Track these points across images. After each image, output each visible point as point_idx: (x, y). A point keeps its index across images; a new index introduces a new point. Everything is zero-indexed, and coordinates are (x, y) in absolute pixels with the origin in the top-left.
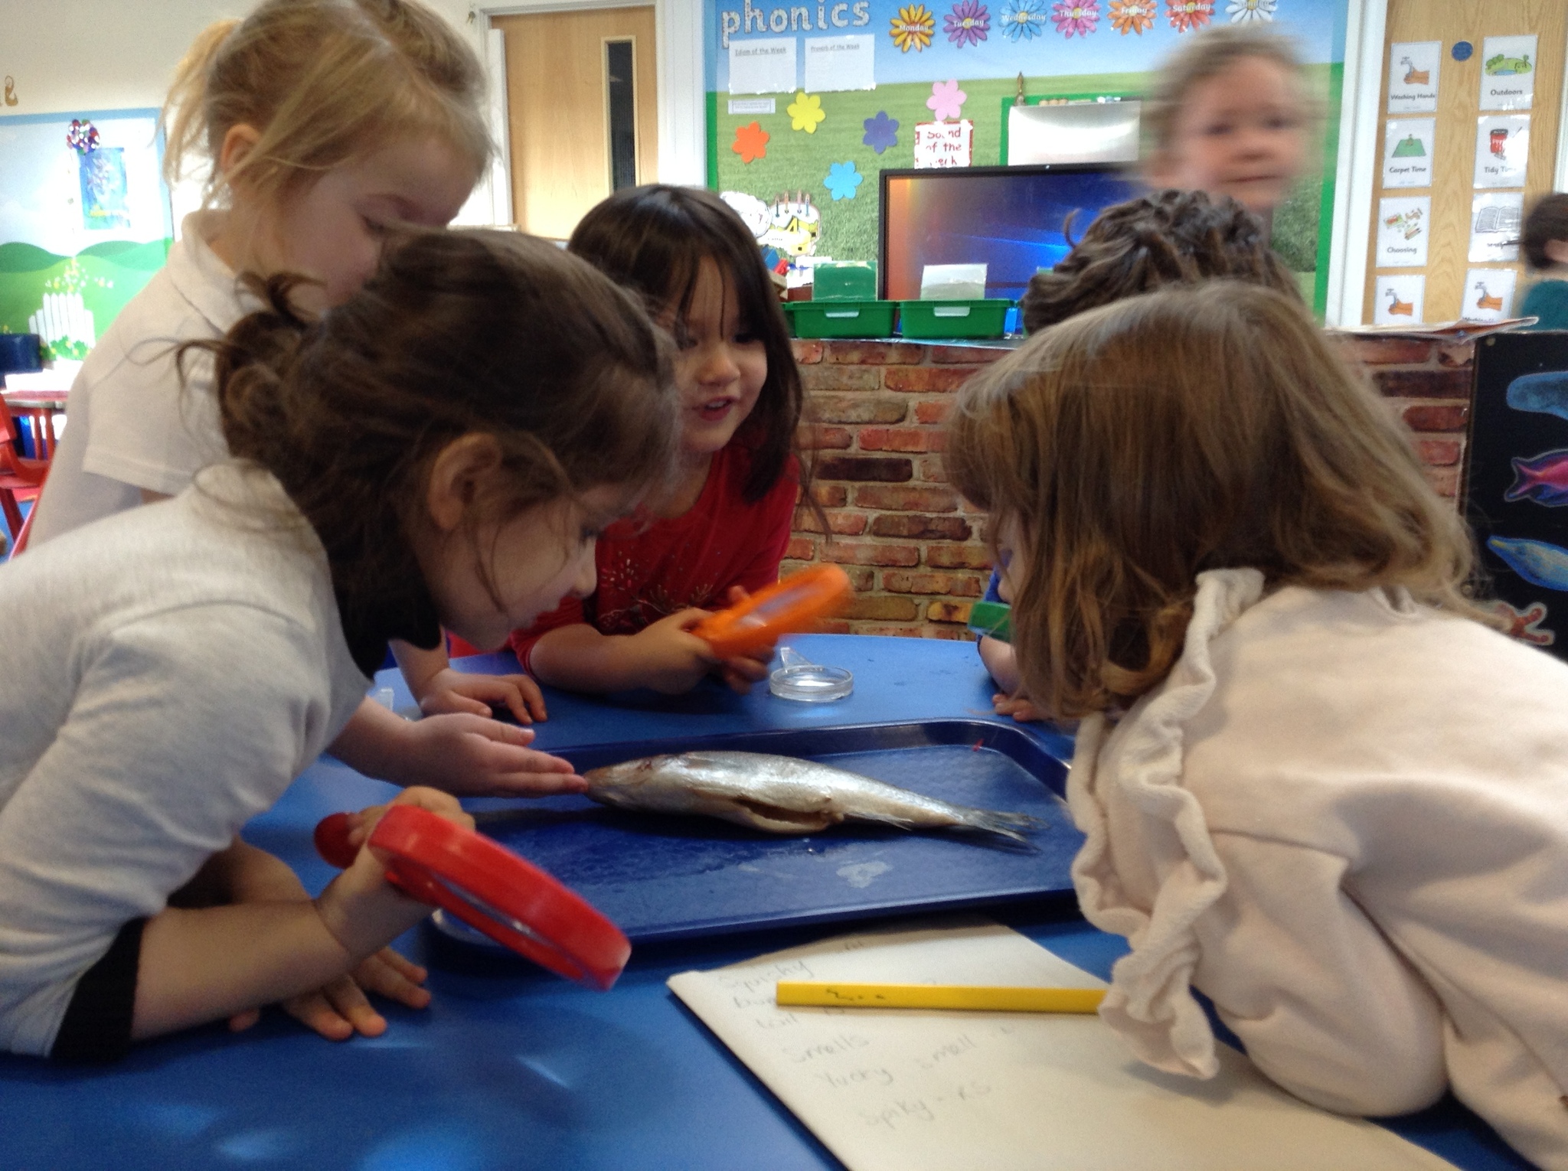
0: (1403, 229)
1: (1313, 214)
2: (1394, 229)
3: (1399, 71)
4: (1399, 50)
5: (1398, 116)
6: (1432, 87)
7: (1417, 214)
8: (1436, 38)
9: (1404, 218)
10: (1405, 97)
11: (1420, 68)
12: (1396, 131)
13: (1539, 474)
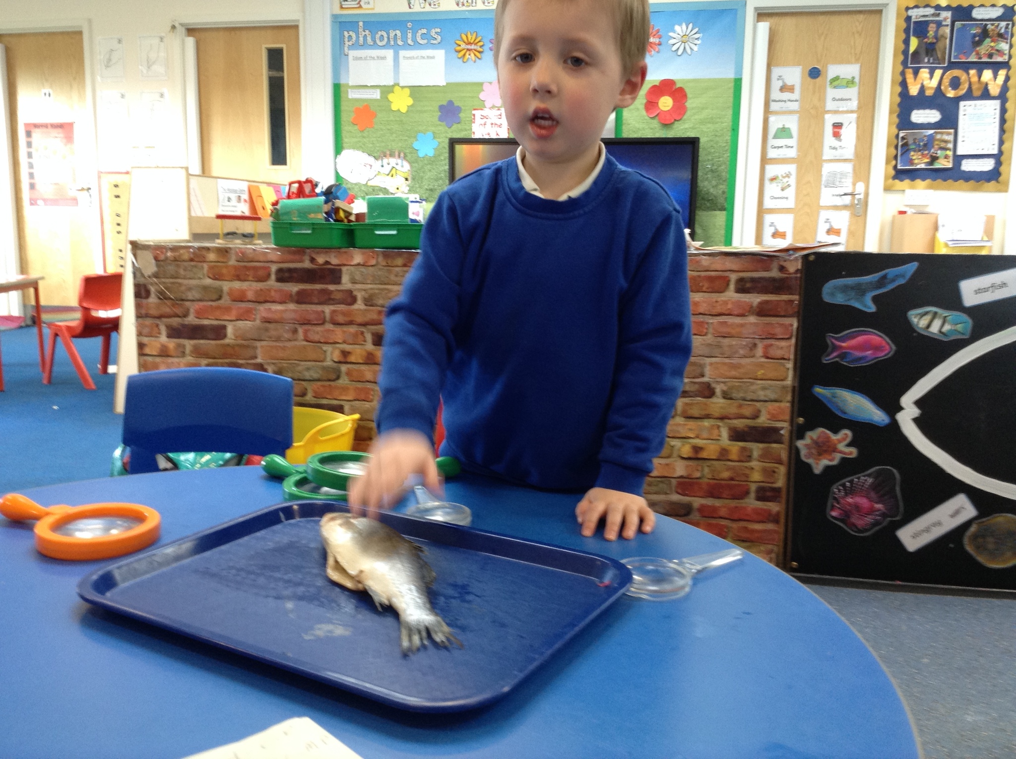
0: (779, 184)
1: (724, 174)
2: (774, 184)
3: (776, 85)
4: (776, 72)
5: (776, 113)
6: (796, 95)
7: (788, 176)
8: (799, 65)
9: (780, 178)
10: (779, 101)
11: (789, 83)
12: (775, 123)
13: (844, 344)
